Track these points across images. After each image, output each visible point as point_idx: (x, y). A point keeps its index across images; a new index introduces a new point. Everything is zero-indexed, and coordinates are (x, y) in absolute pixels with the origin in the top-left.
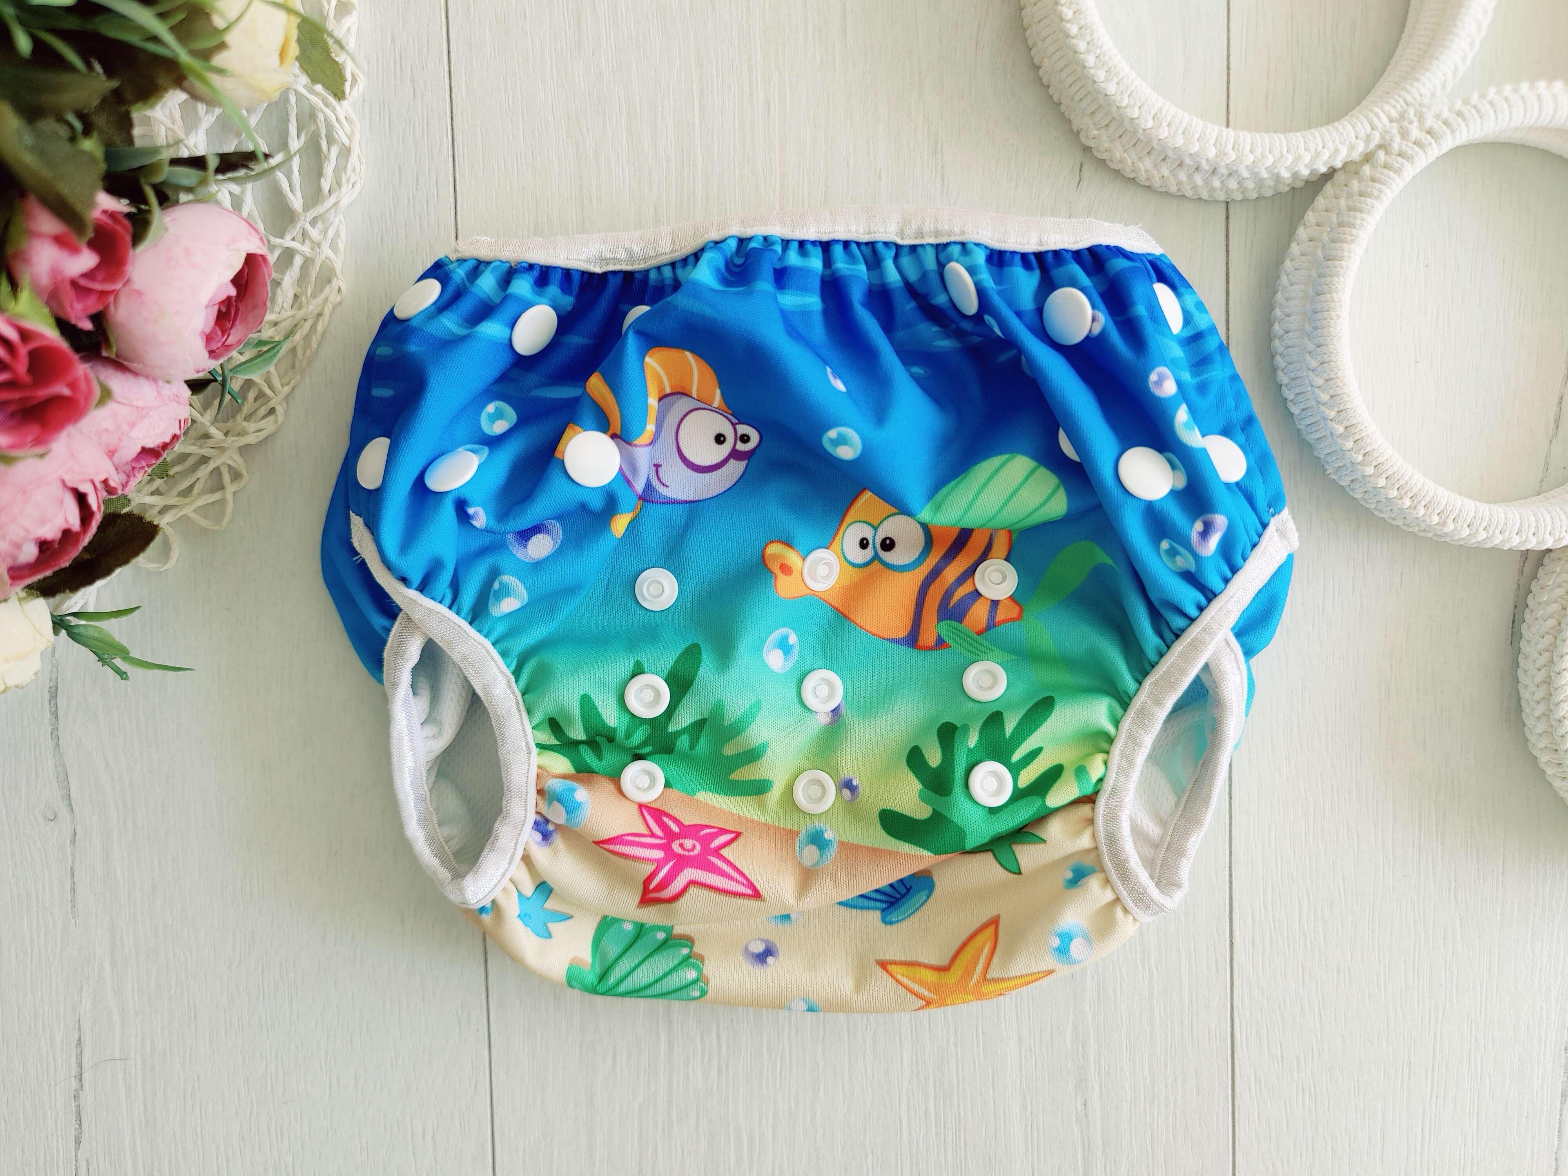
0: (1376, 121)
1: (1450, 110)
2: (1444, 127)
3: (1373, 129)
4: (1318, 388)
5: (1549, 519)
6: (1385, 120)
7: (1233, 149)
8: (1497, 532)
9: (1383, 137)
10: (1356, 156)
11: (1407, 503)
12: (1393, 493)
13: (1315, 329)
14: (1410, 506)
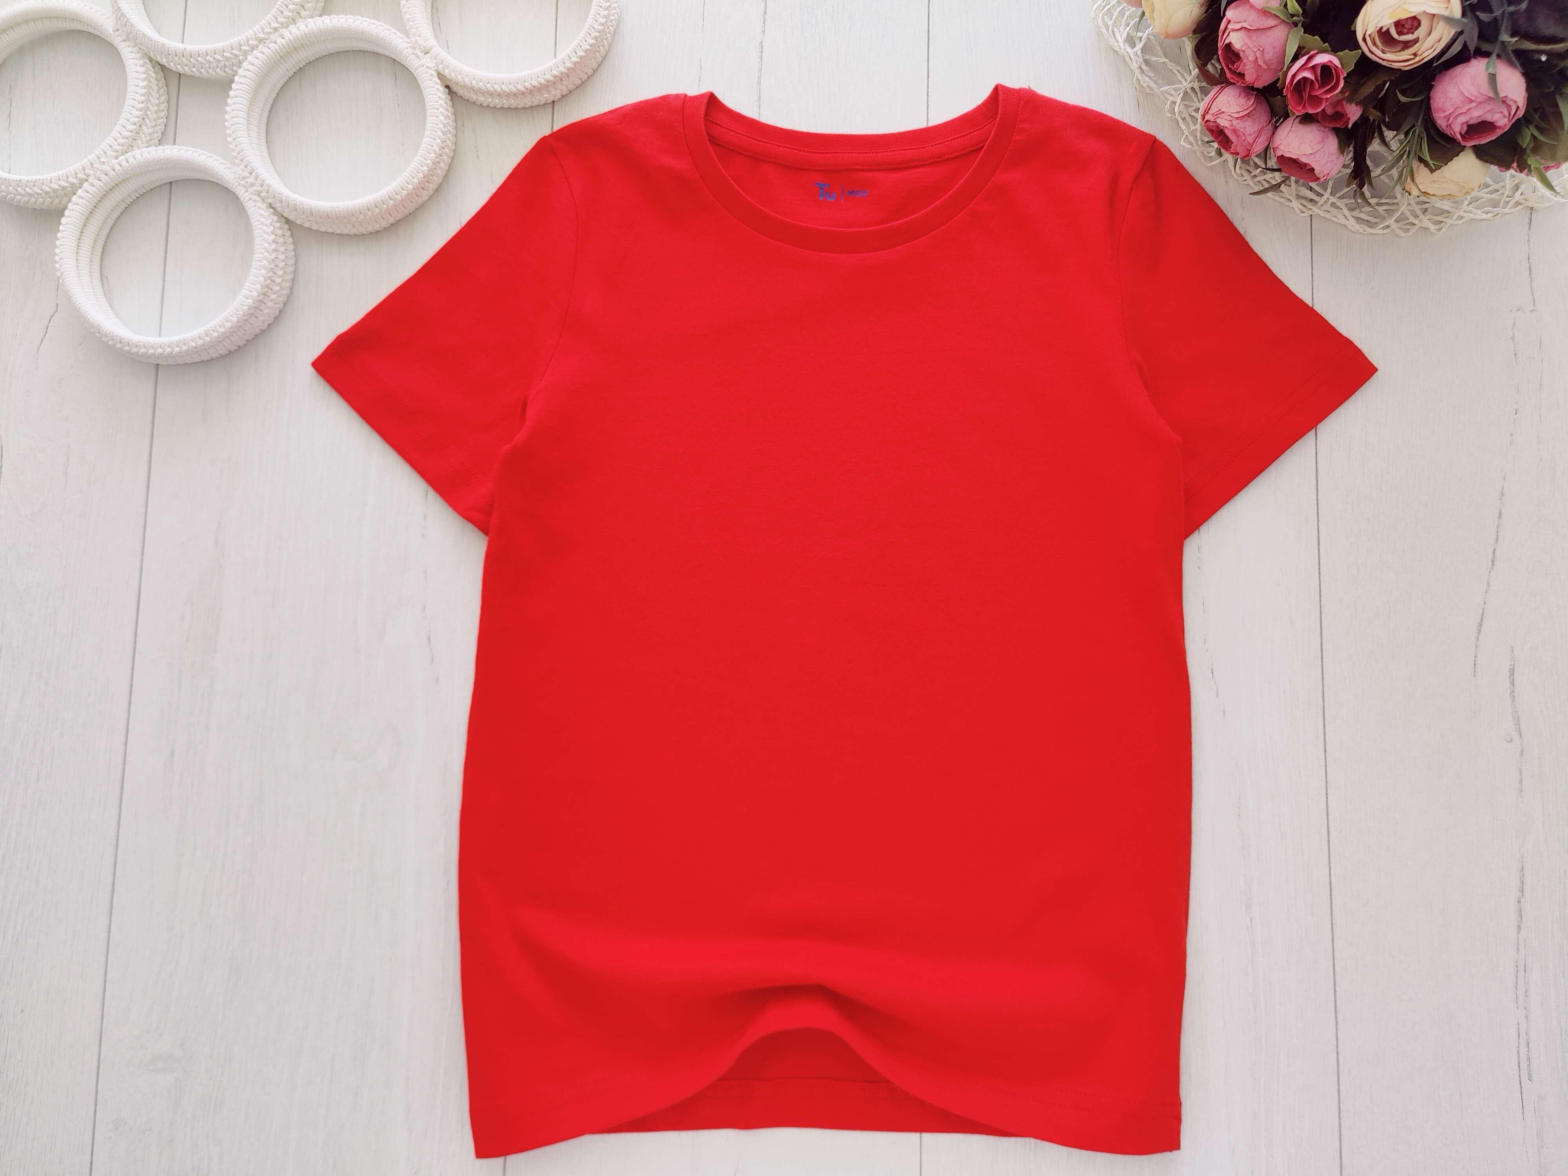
0: (248, 198)
1: (241, 165)
2: (248, 167)
3: (250, 199)
4: (373, 214)
5: (429, 104)
6: (247, 194)
7: (262, 262)
8: (438, 127)
9: (255, 194)
10: (264, 206)
12: (421, 175)
13: (345, 218)
14: (427, 167)
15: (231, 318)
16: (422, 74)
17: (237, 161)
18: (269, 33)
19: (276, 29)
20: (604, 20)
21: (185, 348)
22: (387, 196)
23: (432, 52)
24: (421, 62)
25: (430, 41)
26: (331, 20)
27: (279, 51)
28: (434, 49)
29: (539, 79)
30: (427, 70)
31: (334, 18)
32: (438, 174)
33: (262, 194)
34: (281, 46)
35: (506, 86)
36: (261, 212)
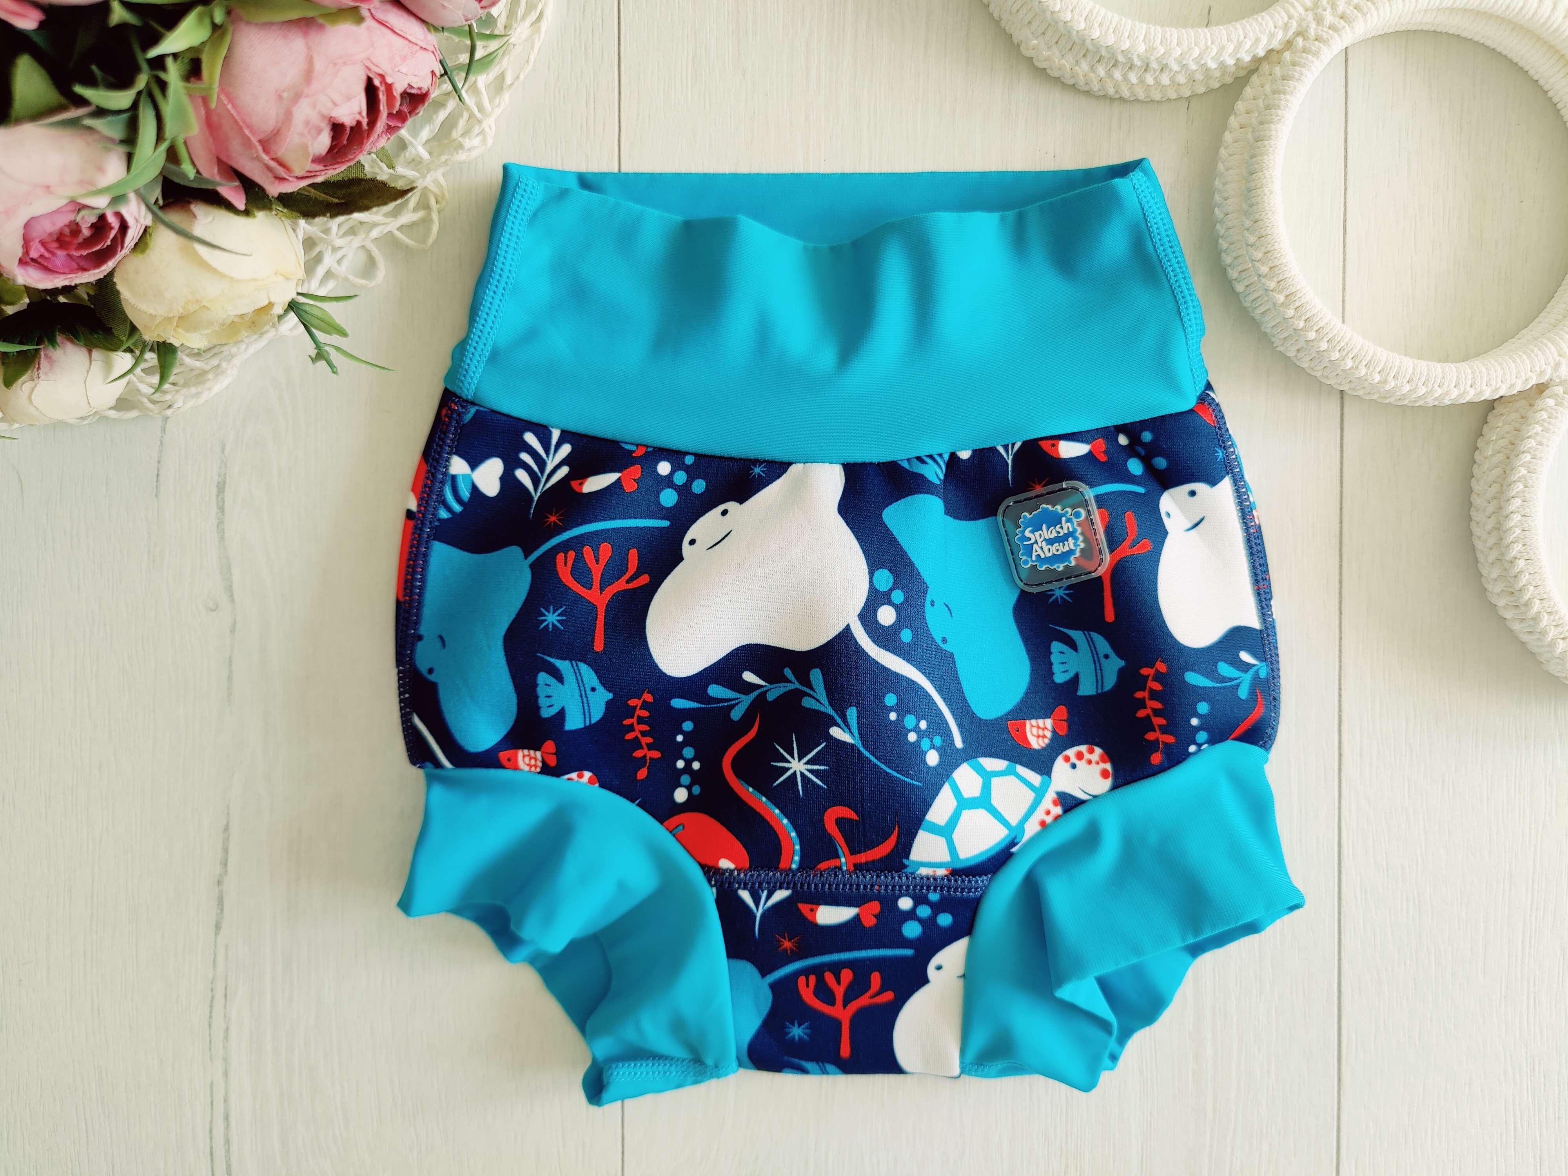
11: (1349, 364)
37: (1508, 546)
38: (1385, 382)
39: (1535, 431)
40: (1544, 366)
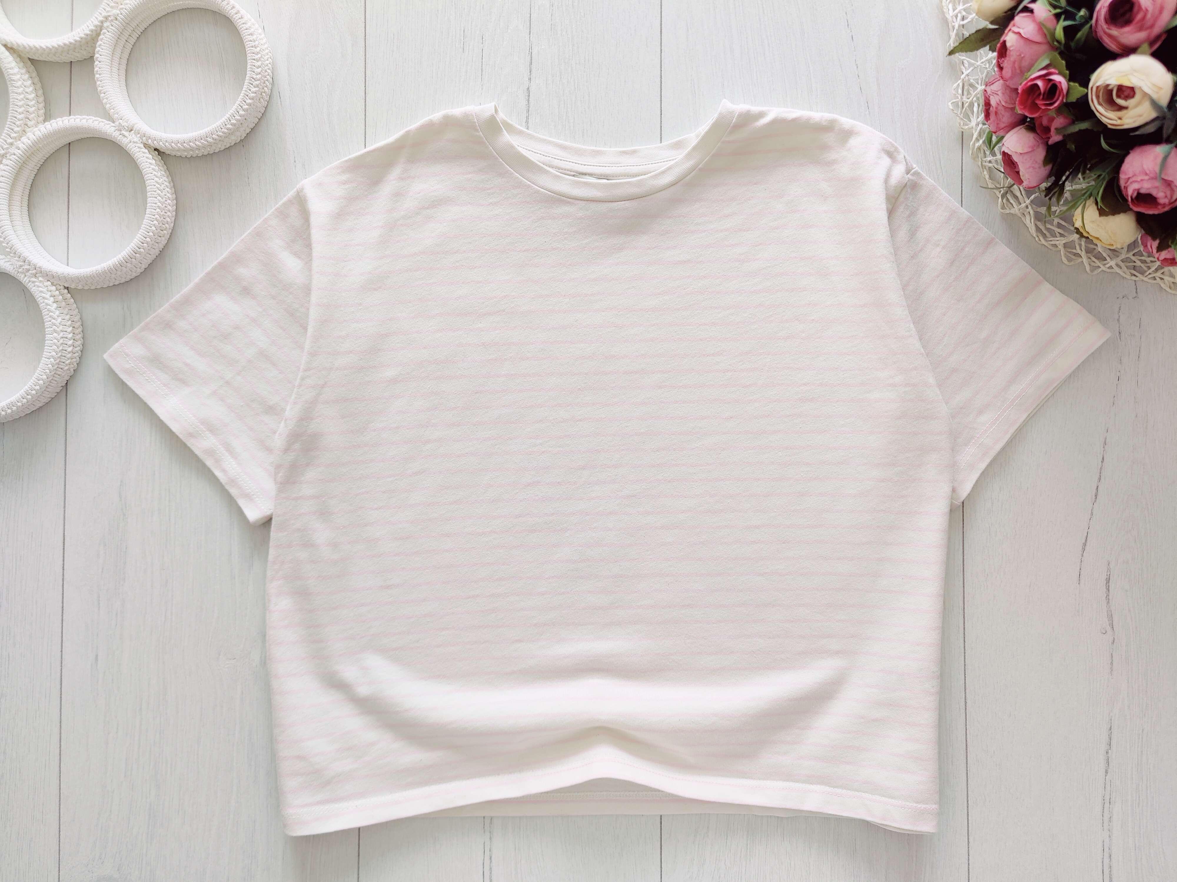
0: (27, 282)
1: (15, 257)
3: (30, 281)
5: (144, 171)
8: (155, 187)
9: (32, 277)
10: (41, 285)
12: (154, 228)
15: (41, 377)
16: (132, 149)
17: (11, 255)
18: (7, 148)
19: (11, 144)
20: (259, 70)
21: (14, 408)
22: (132, 252)
23: (134, 129)
24: (128, 139)
25: (130, 121)
26: (51, 125)
27: (19, 160)
28: (136, 126)
29: (222, 130)
30: (134, 145)
31: (53, 122)
32: (167, 222)
33: (37, 275)
34: (20, 156)
35: (198, 141)
36: (41, 289)
37: (210, 143)
38: (159, 207)
39: (162, 145)
40: (136, 148)
